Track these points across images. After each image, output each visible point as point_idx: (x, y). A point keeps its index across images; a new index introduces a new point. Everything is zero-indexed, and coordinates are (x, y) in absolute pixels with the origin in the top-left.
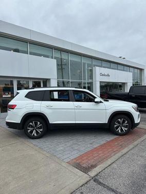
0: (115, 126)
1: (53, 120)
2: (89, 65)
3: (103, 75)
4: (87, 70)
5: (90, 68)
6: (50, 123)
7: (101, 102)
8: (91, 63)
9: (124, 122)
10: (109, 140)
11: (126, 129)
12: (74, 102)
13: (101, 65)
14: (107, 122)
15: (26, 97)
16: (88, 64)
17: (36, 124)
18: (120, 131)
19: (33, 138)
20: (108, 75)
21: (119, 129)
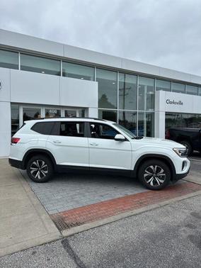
0: (145, 175)
1: (61, 160)
2: (150, 89)
3: (171, 103)
4: (147, 95)
5: (151, 93)
6: (57, 163)
7: (126, 140)
8: (152, 85)
9: (158, 170)
10: (129, 194)
11: (162, 181)
12: (89, 139)
13: (168, 88)
14: (133, 169)
15: (31, 129)
16: (148, 87)
17: (40, 163)
18: (152, 183)
19: (37, 181)
20: (181, 103)
21: (151, 180)
